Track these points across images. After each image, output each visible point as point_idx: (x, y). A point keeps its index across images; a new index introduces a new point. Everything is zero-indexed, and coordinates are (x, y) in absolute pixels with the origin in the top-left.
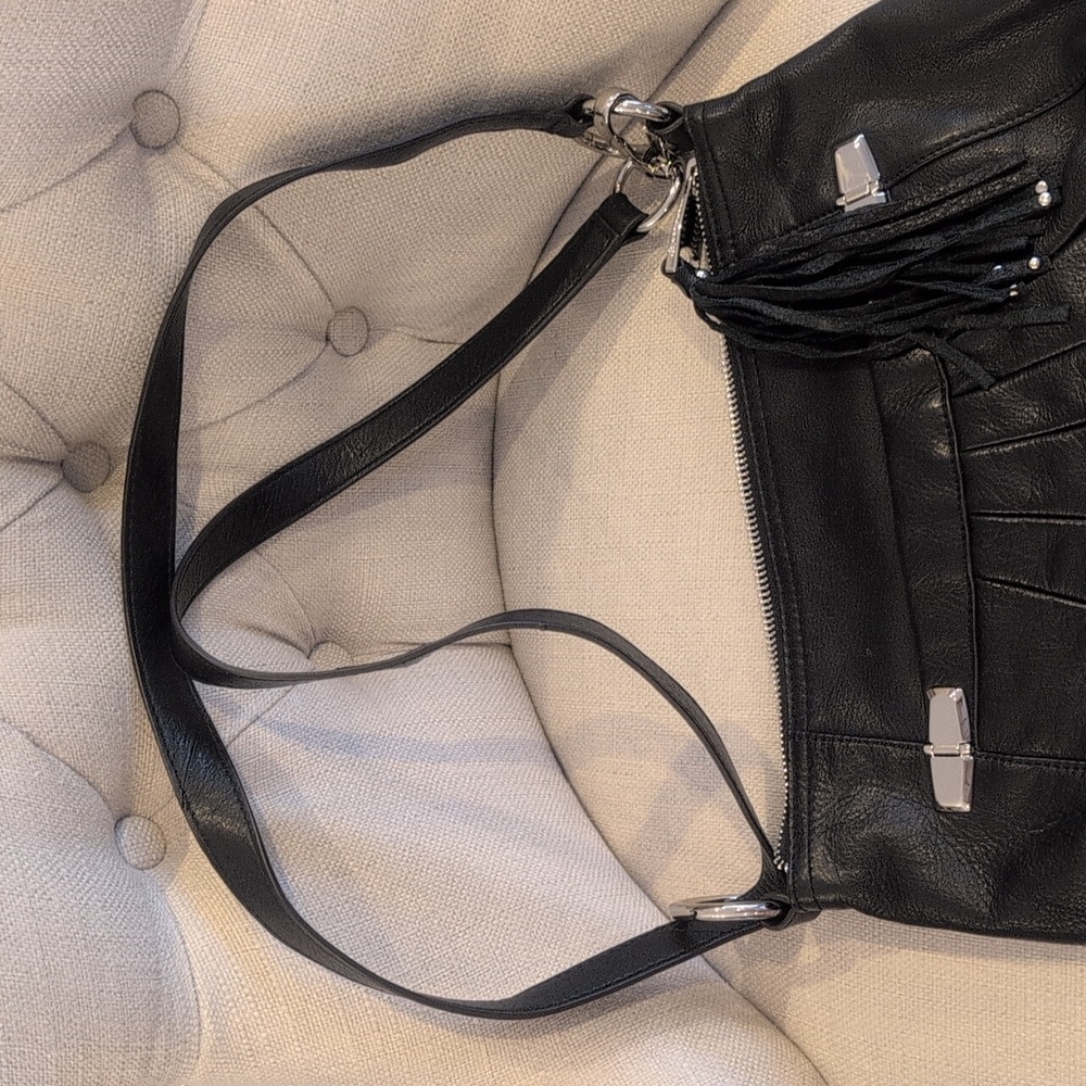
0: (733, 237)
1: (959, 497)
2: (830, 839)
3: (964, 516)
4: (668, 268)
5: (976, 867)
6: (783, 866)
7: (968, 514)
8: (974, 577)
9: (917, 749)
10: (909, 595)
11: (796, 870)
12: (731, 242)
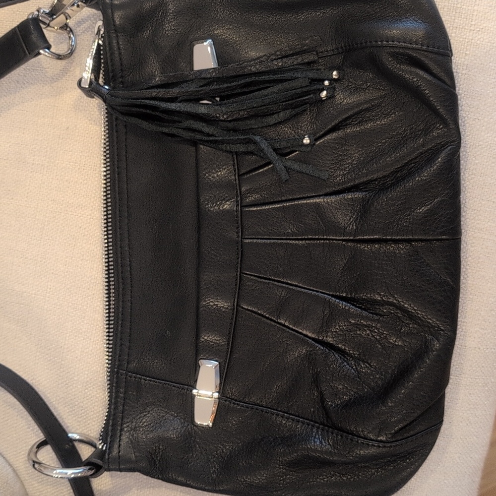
0: (122, 77)
1: (238, 263)
2: (133, 435)
3: (238, 274)
4: (83, 85)
5: (210, 457)
6: (103, 447)
7: (241, 273)
8: (237, 306)
9: (187, 390)
10: (198, 308)
11: (110, 448)
12: (120, 80)
